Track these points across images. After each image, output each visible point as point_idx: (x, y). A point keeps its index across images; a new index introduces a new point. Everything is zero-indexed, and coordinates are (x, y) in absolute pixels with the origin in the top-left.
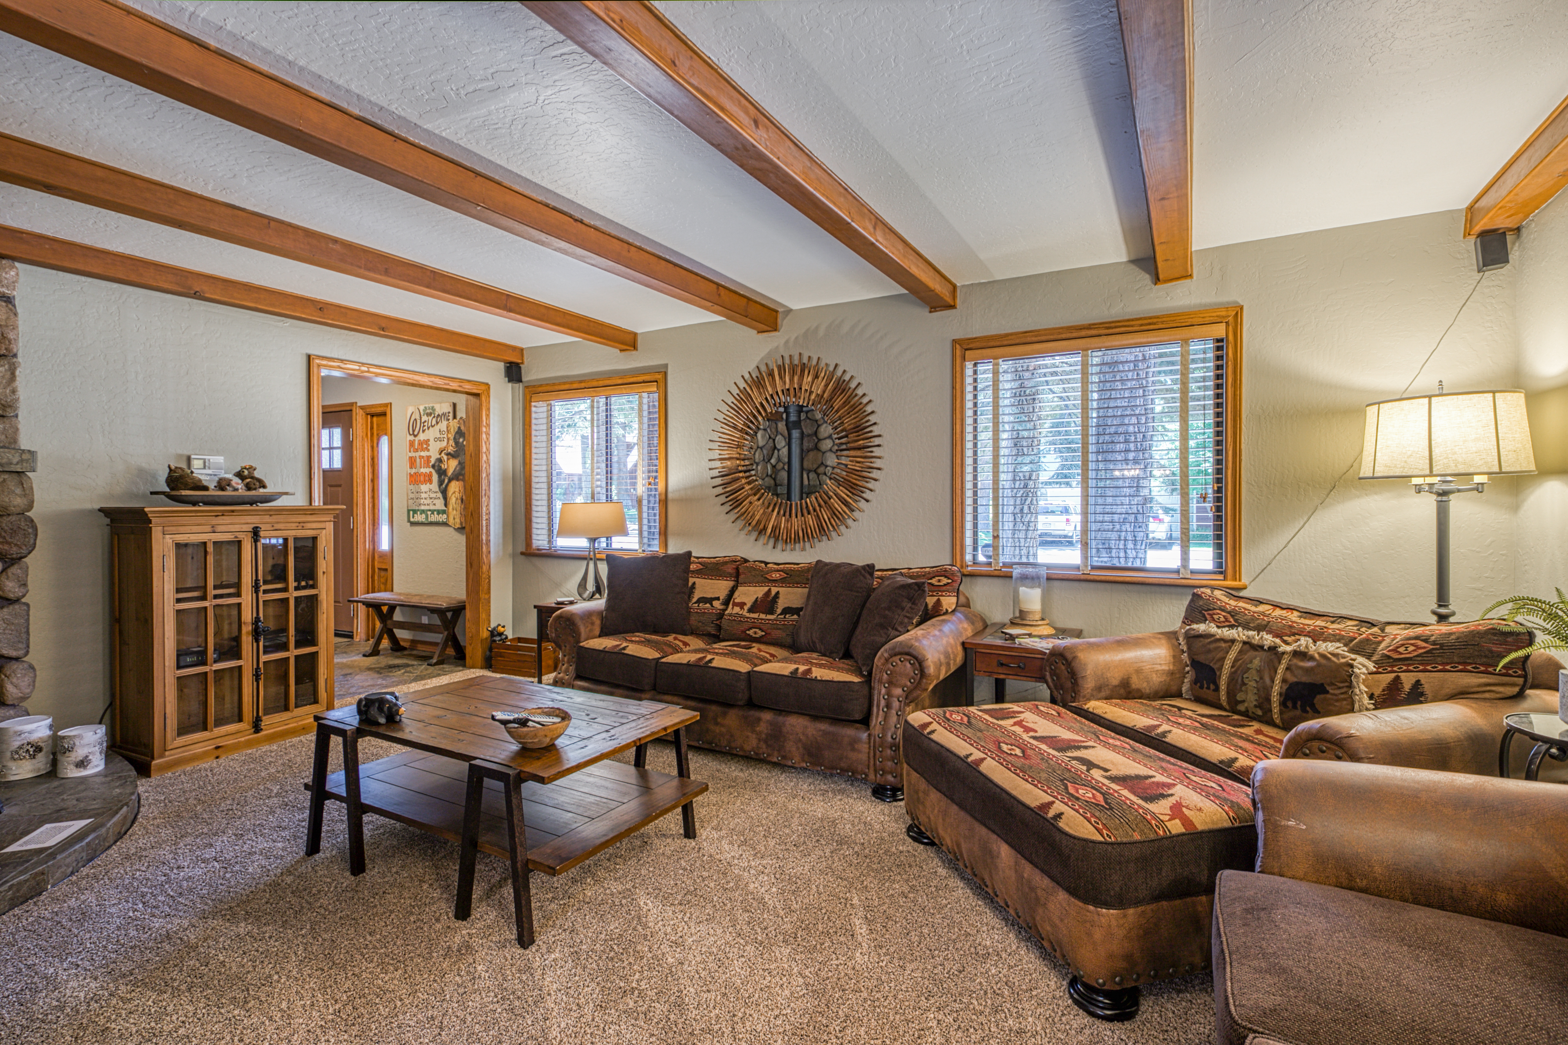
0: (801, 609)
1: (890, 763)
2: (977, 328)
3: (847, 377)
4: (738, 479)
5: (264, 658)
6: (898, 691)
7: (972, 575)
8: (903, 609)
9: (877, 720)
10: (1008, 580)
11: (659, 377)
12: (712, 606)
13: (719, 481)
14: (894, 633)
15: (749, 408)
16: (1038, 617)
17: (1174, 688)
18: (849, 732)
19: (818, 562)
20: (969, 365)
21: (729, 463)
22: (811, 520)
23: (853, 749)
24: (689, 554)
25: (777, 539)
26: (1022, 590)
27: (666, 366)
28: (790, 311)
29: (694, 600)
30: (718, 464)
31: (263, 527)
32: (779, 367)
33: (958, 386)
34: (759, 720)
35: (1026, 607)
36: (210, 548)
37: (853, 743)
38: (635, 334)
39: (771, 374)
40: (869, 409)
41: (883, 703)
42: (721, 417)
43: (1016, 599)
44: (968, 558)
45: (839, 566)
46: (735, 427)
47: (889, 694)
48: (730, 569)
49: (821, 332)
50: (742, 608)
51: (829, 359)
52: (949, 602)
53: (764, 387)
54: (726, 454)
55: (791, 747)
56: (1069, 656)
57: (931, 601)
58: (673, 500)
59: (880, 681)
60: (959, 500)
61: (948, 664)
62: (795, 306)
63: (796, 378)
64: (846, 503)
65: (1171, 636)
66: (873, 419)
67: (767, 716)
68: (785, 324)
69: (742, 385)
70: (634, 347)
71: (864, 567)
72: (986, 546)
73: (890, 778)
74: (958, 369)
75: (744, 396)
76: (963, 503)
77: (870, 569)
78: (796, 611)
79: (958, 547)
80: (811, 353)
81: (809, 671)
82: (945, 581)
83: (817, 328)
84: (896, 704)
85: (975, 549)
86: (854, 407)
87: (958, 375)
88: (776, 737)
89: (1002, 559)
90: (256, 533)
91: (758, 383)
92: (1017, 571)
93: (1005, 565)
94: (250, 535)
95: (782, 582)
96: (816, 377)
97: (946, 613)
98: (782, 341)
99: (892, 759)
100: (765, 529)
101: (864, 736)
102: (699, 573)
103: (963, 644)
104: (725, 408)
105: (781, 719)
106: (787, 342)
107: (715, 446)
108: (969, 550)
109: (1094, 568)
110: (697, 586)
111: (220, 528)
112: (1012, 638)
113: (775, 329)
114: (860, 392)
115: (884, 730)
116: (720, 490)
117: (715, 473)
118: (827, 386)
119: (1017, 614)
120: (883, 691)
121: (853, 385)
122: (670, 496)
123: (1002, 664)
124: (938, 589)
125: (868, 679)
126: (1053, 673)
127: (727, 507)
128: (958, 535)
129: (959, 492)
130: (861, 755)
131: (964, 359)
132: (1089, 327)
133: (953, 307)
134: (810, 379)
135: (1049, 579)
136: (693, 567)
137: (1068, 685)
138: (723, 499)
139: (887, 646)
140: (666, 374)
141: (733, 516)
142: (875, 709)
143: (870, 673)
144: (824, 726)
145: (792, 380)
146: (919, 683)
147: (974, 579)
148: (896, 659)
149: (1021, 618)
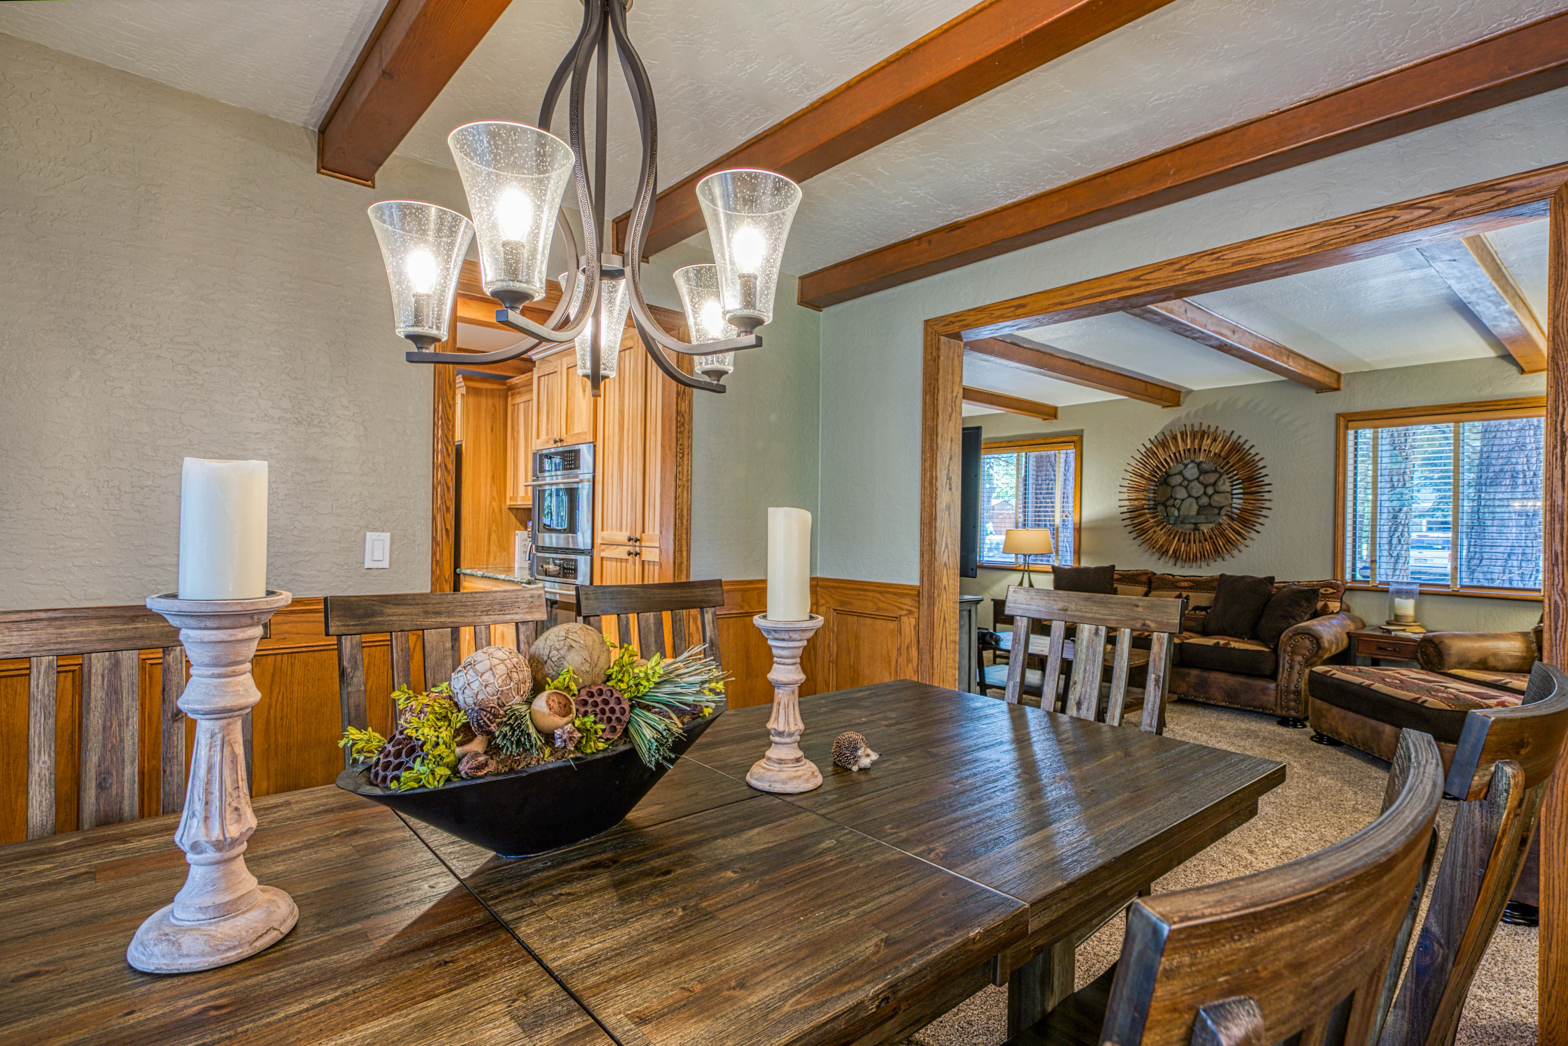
0: (1209, 607)
1: (1293, 704)
2: (1360, 404)
3: (1241, 441)
4: (1144, 514)
6: (1299, 658)
7: (1351, 589)
8: (1301, 606)
9: (1282, 676)
10: (1384, 594)
11: (1075, 438)
13: (1127, 515)
14: (1293, 622)
15: (1154, 463)
16: (1410, 620)
17: (1526, 668)
18: (1261, 683)
19: (1222, 575)
20: (1351, 433)
21: (1136, 503)
22: (1207, 546)
23: (1264, 694)
24: (1113, 566)
25: (1177, 559)
26: (1397, 600)
27: (1082, 431)
28: (1190, 392)
30: (1127, 503)
32: (1182, 433)
33: (1341, 448)
34: (1189, 674)
35: (1400, 612)
37: (1264, 690)
38: (1056, 408)
39: (1175, 438)
40: (1261, 464)
41: (1287, 666)
42: (1130, 469)
43: (1392, 606)
44: (1348, 577)
45: (1243, 577)
46: (1142, 476)
47: (1292, 660)
48: (1144, 578)
49: (1219, 407)
51: (1226, 427)
52: (1335, 605)
53: (1169, 448)
54: (1134, 496)
55: (1214, 692)
56: (1437, 641)
57: (1320, 604)
58: (1086, 529)
59: (1285, 651)
60: (1340, 533)
61: (1337, 644)
62: (1196, 388)
63: (1196, 442)
64: (1239, 533)
65: (1525, 635)
66: (1264, 472)
67: (1194, 672)
68: (1187, 402)
69: (1149, 445)
70: (1056, 417)
71: (1265, 579)
72: (1364, 568)
73: (1292, 713)
74: (1341, 435)
75: (1150, 453)
76: (1344, 535)
77: (1271, 580)
78: (1205, 609)
79: (1339, 569)
80: (1209, 422)
81: (1228, 644)
82: (1331, 591)
83: (1215, 404)
84: (1297, 667)
85: (1354, 570)
86: (1247, 463)
87: (1341, 440)
88: (1203, 685)
89: (1378, 579)
91: (1163, 443)
92: (1392, 588)
93: (1381, 583)
95: (1190, 588)
96: (1215, 440)
97: (1332, 613)
98: (1184, 413)
99: (1295, 701)
100: (1167, 551)
101: (1272, 686)
102: (1119, 580)
103: (1348, 634)
104: (1133, 462)
105: (1206, 674)
106: (1188, 414)
107: (1125, 490)
108: (1348, 571)
109: (1462, 587)
112: (1389, 631)
113: (1178, 405)
114: (1253, 451)
115: (1289, 681)
116: (1128, 522)
117: (1125, 509)
118: (1223, 447)
119: (1393, 618)
120: (1287, 658)
121: (1247, 447)
122: (1083, 525)
123: (1380, 648)
124: (1326, 596)
125: (1275, 650)
126: (1423, 654)
127: (1134, 535)
128: (1339, 559)
129: (1340, 527)
130: (1271, 696)
131: (1347, 428)
132: (1462, 405)
133: (1338, 389)
134: (1209, 442)
135: (1421, 593)
136: (1116, 576)
137: (1436, 660)
138: (1130, 528)
139: (1291, 629)
140: (1081, 437)
141: (1139, 541)
142: (1281, 669)
143: (1276, 646)
144: (1241, 679)
145: (1193, 443)
146: (1317, 653)
147: (1353, 593)
148: (1299, 637)
149: (1397, 619)
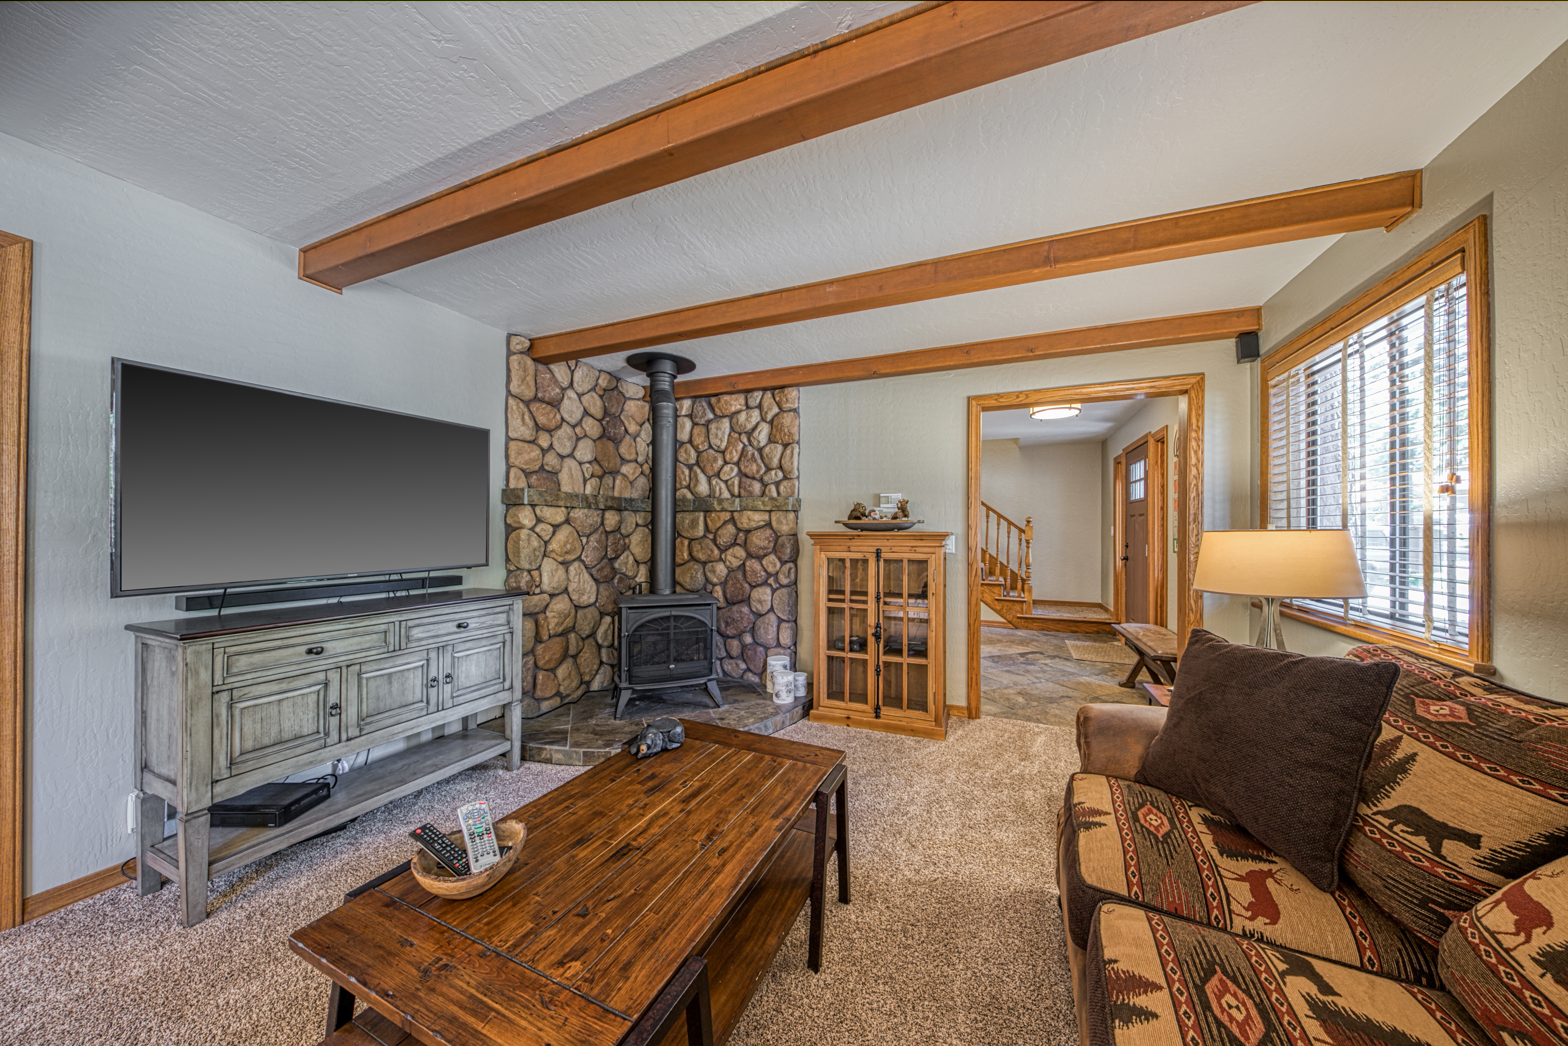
5: (883, 658)
12: (1437, 850)
29: (1387, 804)
31: (883, 549)
36: (848, 564)
50: (1524, 927)
90: (878, 553)
94: (875, 555)
110: (1415, 768)
111: (852, 549)
122: (1501, 514)
